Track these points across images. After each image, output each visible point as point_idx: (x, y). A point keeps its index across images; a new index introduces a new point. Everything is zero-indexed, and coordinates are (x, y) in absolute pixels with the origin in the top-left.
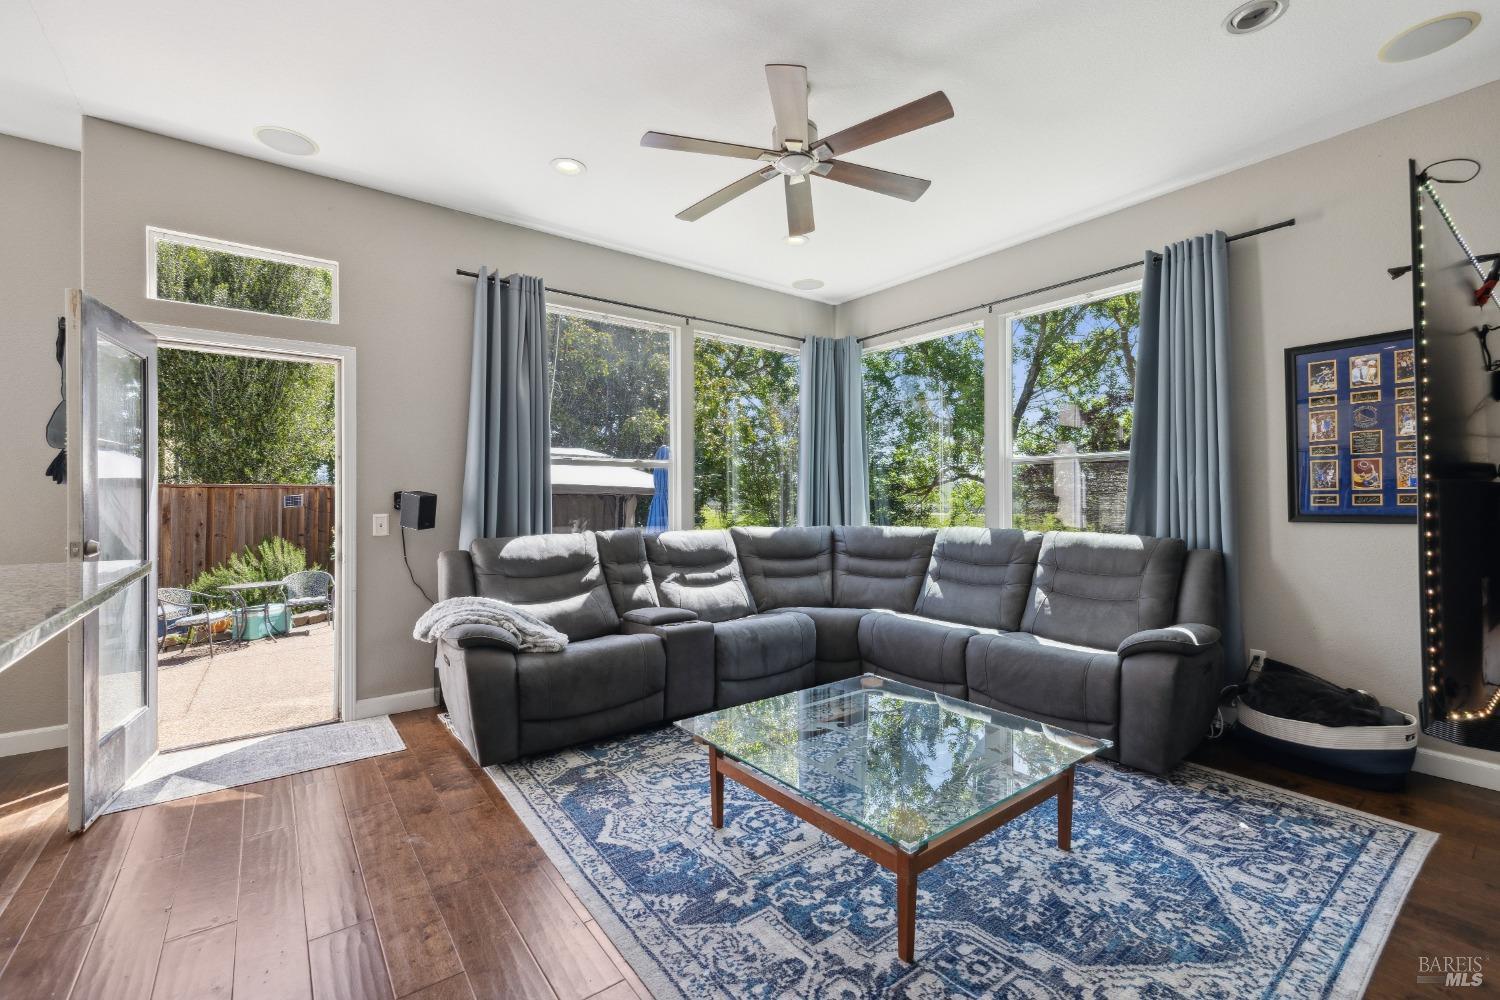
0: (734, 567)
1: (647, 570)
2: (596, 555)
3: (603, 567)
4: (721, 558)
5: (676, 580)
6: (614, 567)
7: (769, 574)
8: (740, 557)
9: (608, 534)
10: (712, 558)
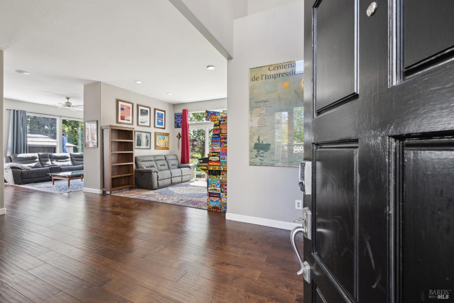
0: (69, 159)
1: (50, 160)
2: (38, 157)
3: (39, 159)
4: (67, 158)
5: (55, 161)
6: (42, 159)
7: (77, 160)
8: (71, 158)
9: (41, 154)
10: (65, 158)
